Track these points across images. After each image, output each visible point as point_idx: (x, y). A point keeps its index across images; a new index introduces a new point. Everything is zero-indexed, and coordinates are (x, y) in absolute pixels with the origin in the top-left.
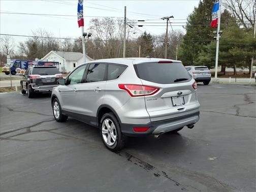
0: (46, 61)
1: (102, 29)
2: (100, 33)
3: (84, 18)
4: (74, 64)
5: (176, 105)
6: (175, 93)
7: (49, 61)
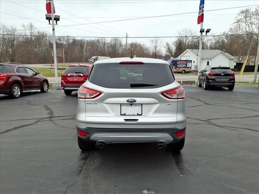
0: (179, 59)
1: (253, 20)
2: (250, 25)
3: (204, 13)
4: (208, 62)
5: (125, 115)
6: (124, 100)
7: (182, 59)
